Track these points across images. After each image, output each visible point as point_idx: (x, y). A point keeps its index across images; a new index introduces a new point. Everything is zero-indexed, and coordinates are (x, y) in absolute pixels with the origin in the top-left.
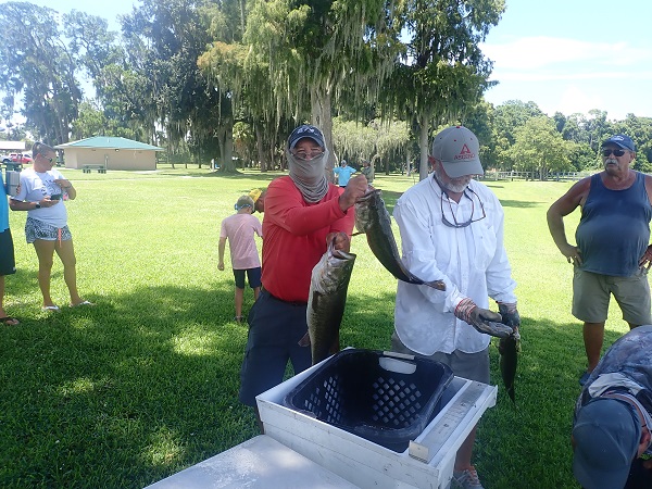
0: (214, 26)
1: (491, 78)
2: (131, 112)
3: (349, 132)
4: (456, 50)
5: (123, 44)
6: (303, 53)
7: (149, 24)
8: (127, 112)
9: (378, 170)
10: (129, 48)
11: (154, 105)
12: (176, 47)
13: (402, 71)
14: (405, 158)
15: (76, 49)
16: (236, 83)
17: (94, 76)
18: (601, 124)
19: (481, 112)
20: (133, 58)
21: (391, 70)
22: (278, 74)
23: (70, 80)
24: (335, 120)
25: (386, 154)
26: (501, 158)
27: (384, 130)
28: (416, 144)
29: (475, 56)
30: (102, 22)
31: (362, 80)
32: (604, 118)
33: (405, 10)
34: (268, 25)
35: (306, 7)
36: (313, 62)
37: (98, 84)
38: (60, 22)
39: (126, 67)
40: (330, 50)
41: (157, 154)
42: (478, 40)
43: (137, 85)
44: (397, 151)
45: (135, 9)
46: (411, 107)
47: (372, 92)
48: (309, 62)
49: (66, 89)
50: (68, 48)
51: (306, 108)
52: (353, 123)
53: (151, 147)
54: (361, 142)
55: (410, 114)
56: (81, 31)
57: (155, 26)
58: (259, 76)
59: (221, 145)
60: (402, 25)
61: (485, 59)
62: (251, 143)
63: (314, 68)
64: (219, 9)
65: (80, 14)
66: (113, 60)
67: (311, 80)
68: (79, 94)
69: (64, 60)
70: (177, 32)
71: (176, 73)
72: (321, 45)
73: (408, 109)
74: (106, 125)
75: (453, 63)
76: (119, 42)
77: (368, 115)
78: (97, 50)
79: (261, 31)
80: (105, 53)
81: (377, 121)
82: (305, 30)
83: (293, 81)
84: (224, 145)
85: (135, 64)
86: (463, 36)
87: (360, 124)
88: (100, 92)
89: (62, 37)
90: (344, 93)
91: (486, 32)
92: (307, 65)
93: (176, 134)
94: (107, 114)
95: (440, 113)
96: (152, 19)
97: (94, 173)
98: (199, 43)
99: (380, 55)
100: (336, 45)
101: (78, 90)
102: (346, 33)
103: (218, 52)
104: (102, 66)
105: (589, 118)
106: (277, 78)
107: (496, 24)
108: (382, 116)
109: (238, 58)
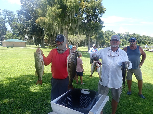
0: (39, 13)
1: (103, 25)
2: (19, 33)
3: (72, 37)
4: (95, 19)
5: (17, 17)
6: (61, 20)
7: (24, 13)
8: (18, 33)
9: (79, 46)
10: (19, 18)
11: (25, 31)
12: (30, 18)
13: (83, 24)
14: (85, 43)
15: (5, 18)
16: (45, 26)
17: (10, 25)
18: (128, 35)
19: (102, 33)
20: (20, 21)
21: (81, 23)
22: (55, 24)
23: (4, 26)
24: (69, 35)
25: (80, 42)
26: (106, 43)
27: (80, 37)
28: (87, 40)
29: (100, 20)
30: (12, 12)
31: (74, 25)
32: (128, 34)
33: (84, 10)
34: (52, 13)
35: (61, 9)
36: (63, 21)
37: (11, 27)
38: (2, 12)
39: (18, 23)
40: (67, 19)
41: (26, 43)
42: (100, 17)
43: (21, 27)
44: (83, 42)
45: (20, 9)
46: (86, 32)
47: (77, 28)
48: (62, 21)
49: (3, 28)
50: (4, 18)
51: (62, 32)
52: (73, 35)
53: (24, 41)
54: (75, 40)
55: (86, 33)
56: (7, 14)
57: (25, 13)
58: (50, 25)
59: (42, 41)
60: (83, 13)
61: (102, 21)
62: (48, 40)
63: (63, 23)
64: (41, 9)
65: (7, 10)
66: (15, 21)
67: (63, 26)
68: (6, 29)
69: (3, 21)
70: (31, 15)
71: (30, 24)
72: (65, 18)
73: (85, 32)
74: (13, 36)
75: (95, 22)
76: (16, 17)
77: (76, 33)
78: (11, 19)
79: (51, 14)
80: (13, 19)
81: (78, 35)
82: (61, 14)
83: (59, 26)
84: (42, 40)
85: (20, 22)
86: (97, 16)
87: (74, 36)
88: (12, 29)
89: (2, 15)
90: (71, 29)
91: (102, 15)
92: (62, 22)
93: (30, 38)
94: (13, 34)
95: (92, 33)
96: (25, 12)
97: (10, 48)
98: (36, 17)
99: (79, 20)
100: (68, 18)
101: (6, 28)
102: (71, 15)
103: (41, 19)
104: (12, 22)
105: (125, 34)
106: (55, 25)
107: (104, 13)
108: (79, 34)
109: (45, 21)
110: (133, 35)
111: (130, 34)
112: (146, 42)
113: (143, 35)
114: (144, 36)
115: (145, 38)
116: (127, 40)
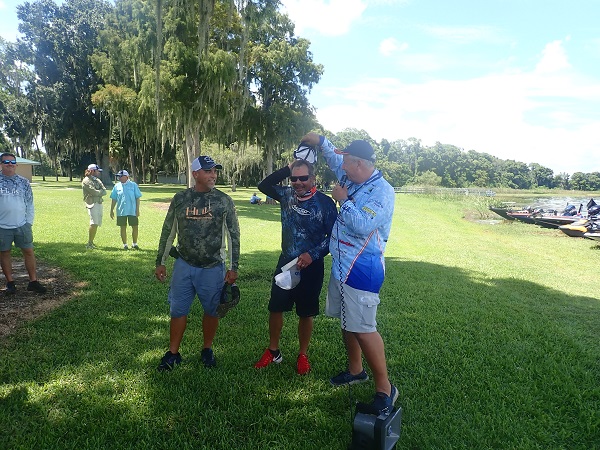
0: (104, 71)
25: (244, 171)
27: (242, 152)
32: (419, 144)
36: (188, 111)
48: (185, 111)
52: (216, 145)
53: (28, 161)
62: (121, 158)
72: (193, 100)
87: (222, 146)
92: (183, 113)
110: (433, 150)
111: (423, 145)
112: (480, 176)
113: (470, 151)
114: (474, 155)
115: (475, 161)
116: (414, 164)
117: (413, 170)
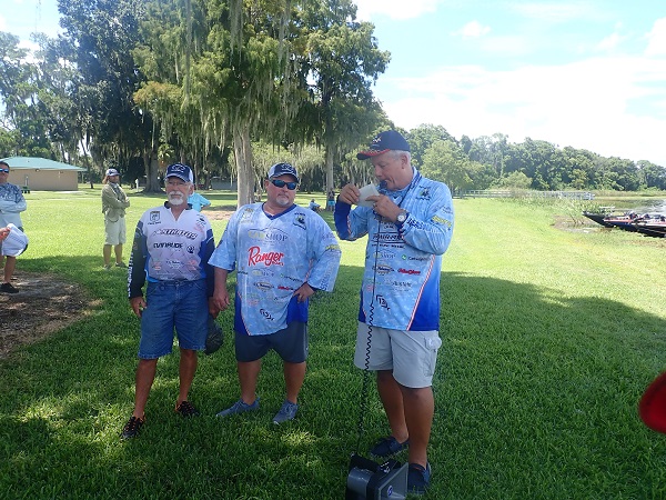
0: (147, 67)
10: (43, 65)
18: (503, 146)
25: (304, 175)
30: (13, 40)
32: (505, 141)
39: (40, 85)
44: (314, 172)
52: (270, 146)
59: (146, 165)
64: (151, 51)
78: (7, 66)
110: (522, 147)
115: (572, 159)
116: (500, 164)
117: (499, 171)
